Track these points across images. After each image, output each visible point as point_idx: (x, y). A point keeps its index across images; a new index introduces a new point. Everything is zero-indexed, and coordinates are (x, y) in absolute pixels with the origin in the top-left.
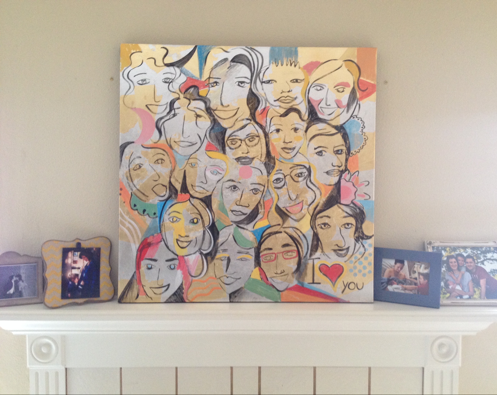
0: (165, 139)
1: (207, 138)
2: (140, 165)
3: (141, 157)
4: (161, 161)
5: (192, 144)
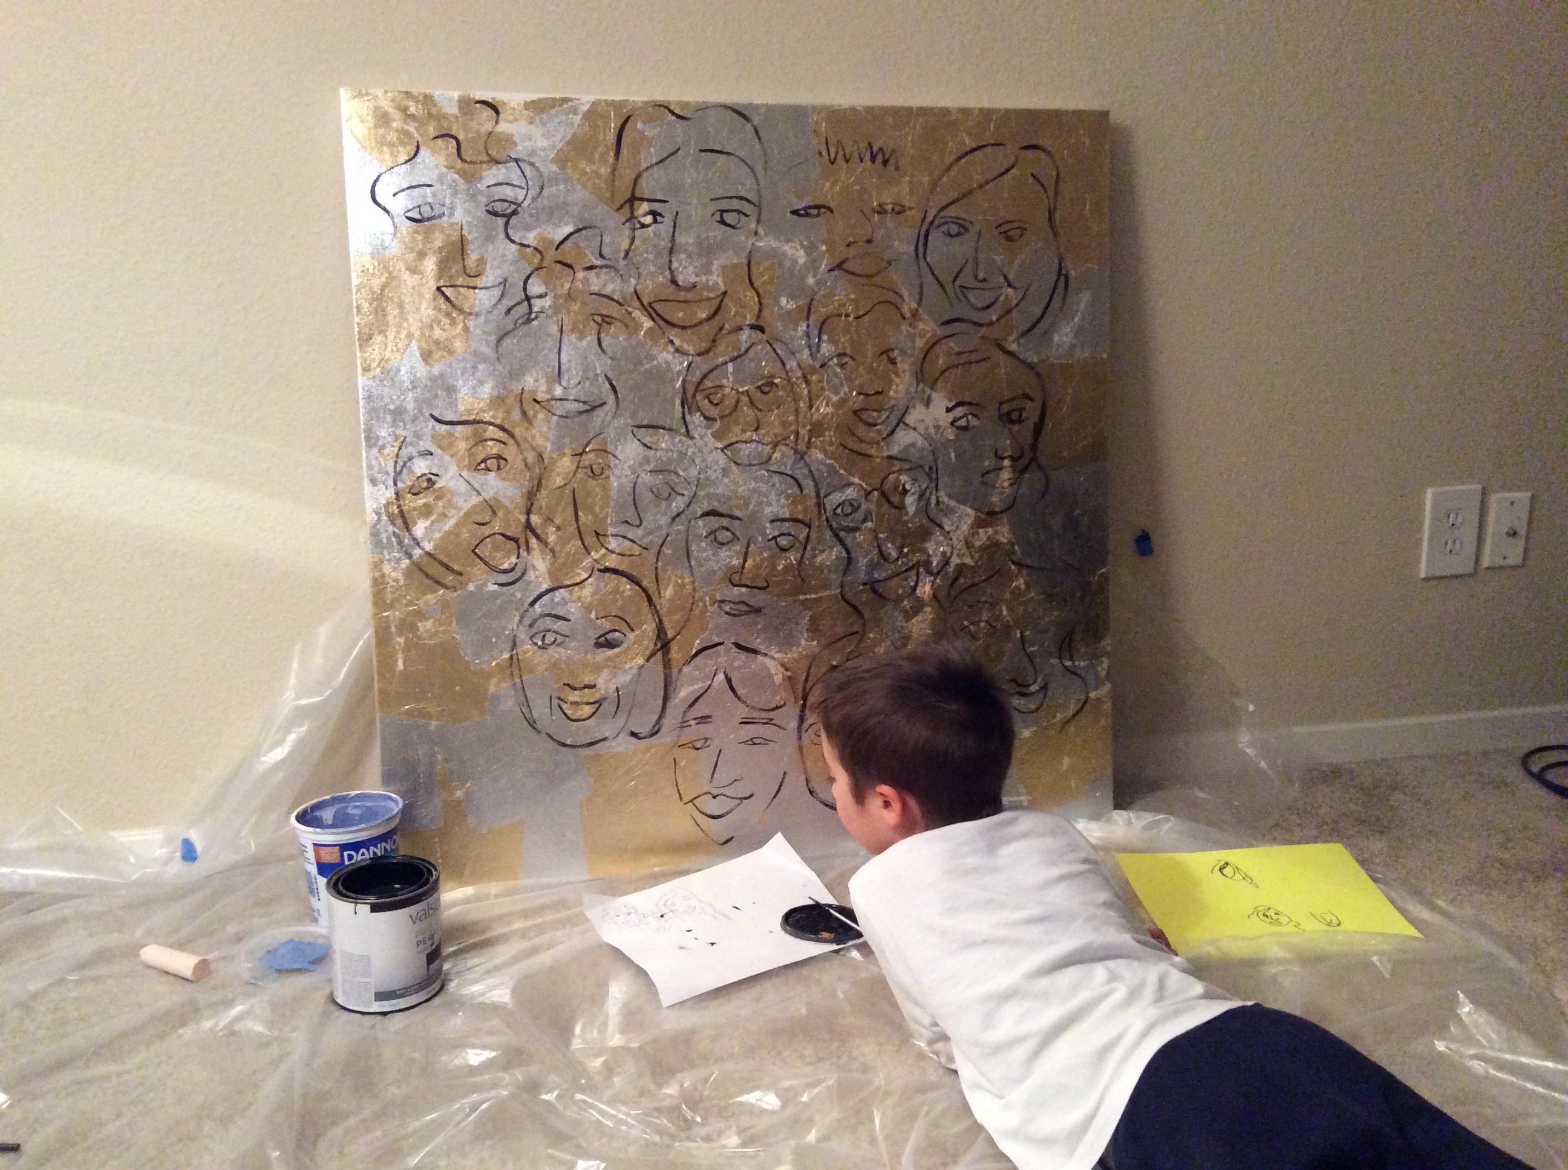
2: (431, 476)
3: (433, 451)
4: (495, 461)
5: (588, 408)
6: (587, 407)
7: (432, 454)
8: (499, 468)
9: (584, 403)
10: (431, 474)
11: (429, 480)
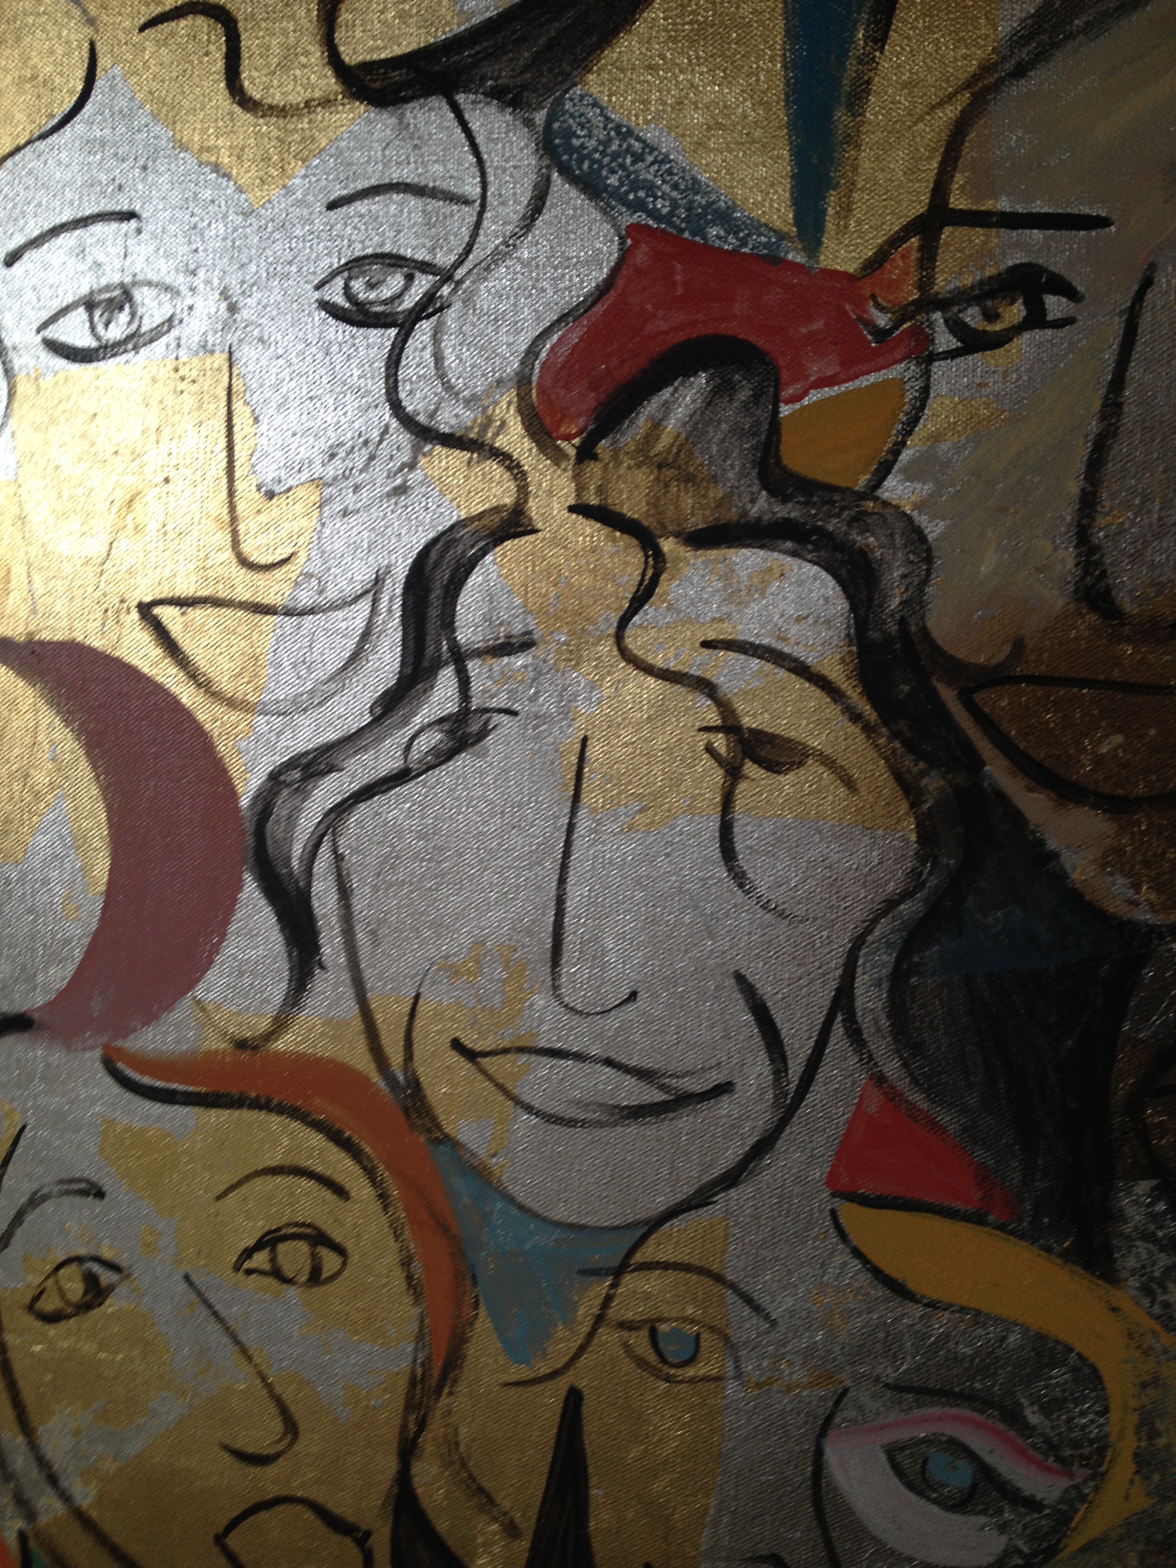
0: (350, 1006)
1: (855, 1035)
2: (96, 1268)
3: (107, 1184)
4: (303, 1247)
5: (659, 1096)
6: (652, 1095)
7: (100, 1194)
8: (316, 1277)
9: (643, 1074)
10: (97, 1259)
11: (91, 1280)
